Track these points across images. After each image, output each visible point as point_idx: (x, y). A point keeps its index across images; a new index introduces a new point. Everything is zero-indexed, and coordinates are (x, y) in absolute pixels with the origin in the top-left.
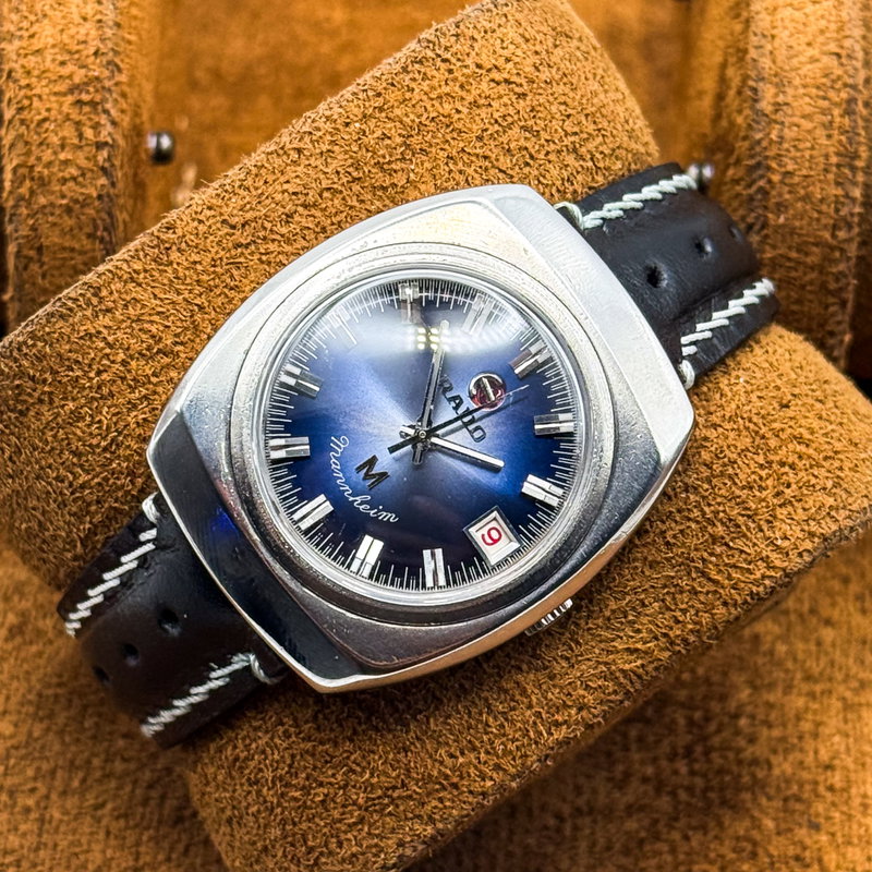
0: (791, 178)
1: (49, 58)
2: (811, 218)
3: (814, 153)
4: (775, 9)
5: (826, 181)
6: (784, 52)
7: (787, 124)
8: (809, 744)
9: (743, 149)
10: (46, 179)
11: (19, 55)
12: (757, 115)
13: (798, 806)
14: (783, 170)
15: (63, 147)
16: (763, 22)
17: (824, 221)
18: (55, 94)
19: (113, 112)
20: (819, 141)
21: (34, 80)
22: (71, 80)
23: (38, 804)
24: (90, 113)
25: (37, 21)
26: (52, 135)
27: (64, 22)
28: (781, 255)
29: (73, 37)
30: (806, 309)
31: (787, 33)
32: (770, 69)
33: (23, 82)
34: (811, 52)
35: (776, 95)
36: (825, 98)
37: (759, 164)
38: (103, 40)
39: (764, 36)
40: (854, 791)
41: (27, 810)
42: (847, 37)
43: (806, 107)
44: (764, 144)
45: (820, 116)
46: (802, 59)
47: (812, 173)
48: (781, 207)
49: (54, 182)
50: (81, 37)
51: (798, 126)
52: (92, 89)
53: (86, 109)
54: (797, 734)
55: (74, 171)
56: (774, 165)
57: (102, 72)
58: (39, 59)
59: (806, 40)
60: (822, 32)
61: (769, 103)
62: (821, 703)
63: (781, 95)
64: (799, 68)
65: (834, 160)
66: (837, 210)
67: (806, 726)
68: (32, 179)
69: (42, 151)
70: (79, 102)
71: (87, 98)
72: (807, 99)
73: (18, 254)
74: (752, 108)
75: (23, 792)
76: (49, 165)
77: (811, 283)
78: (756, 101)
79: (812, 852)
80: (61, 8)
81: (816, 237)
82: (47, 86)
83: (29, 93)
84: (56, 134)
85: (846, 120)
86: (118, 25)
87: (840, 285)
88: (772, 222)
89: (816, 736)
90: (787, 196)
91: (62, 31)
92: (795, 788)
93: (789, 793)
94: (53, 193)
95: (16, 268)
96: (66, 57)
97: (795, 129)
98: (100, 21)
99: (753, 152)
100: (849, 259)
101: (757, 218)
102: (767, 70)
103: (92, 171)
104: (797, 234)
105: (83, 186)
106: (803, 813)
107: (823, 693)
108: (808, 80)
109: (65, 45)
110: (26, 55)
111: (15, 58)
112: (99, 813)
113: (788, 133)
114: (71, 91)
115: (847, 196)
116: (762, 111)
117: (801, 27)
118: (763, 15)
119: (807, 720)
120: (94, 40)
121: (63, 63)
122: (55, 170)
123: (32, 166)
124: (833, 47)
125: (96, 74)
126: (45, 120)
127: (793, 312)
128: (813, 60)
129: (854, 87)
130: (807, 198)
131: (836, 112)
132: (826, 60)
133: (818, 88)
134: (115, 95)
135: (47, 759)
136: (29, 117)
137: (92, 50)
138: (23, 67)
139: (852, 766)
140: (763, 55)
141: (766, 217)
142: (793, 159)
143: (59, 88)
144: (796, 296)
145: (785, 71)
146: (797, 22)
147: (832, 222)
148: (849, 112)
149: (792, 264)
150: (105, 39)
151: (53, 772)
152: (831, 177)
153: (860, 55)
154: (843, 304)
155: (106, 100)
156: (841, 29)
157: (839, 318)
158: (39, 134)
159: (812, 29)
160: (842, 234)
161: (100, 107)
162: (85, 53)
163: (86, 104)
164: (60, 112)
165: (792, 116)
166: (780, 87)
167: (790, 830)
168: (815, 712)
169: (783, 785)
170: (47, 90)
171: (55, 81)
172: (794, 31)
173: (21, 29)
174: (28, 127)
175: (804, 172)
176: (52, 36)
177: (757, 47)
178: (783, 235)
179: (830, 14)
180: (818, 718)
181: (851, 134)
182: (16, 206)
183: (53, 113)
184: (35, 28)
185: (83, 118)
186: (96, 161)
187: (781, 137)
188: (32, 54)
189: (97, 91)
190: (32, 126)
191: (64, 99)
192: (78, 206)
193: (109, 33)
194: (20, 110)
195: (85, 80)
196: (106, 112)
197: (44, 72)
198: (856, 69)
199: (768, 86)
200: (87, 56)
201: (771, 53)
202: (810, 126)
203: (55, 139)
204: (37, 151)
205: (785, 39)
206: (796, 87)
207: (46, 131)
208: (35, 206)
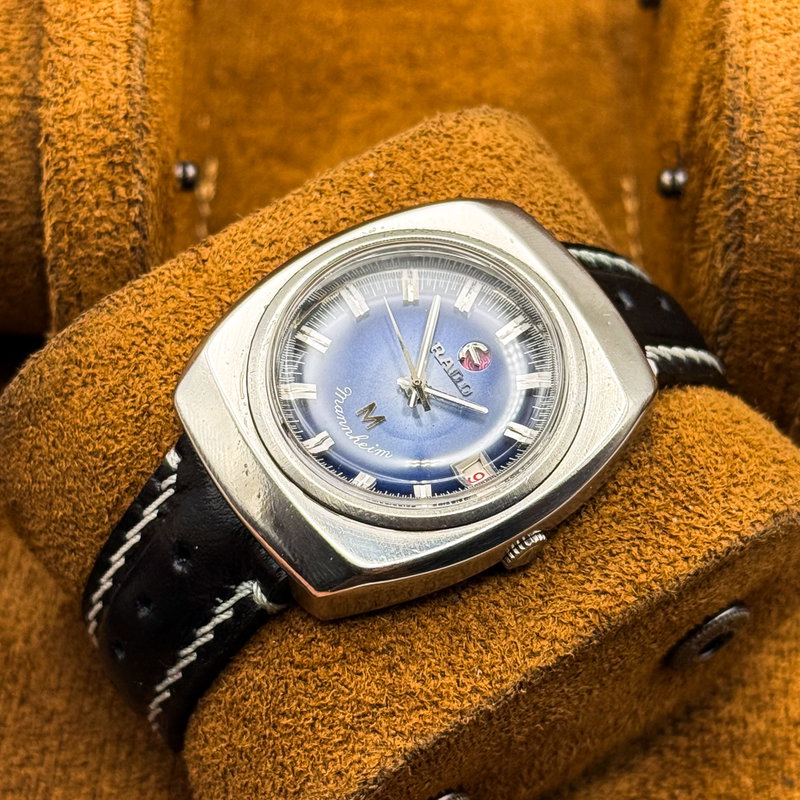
0: (766, 201)
1: (83, 122)
2: (784, 237)
3: (787, 177)
4: (749, 41)
6: (758, 83)
7: (761, 151)
8: (780, 702)
9: (721, 174)
10: (83, 235)
11: (55, 120)
12: (734, 142)
13: (772, 763)
14: (758, 193)
15: (98, 205)
16: (738, 54)
17: (796, 239)
18: (90, 156)
19: (142, 171)
20: (792, 166)
21: (69, 143)
22: (104, 142)
23: (89, 778)
24: (122, 172)
25: (71, 87)
26: (87, 193)
27: (95, 87)
28: (756, 271)
29: (104, 102)
30: (779, 318)
31: (760, 64)
32: (745, 99)
33: (60, 145)
34: (783, 82)
35: (751, 124)
36: (796, 126)
37: (736, 189)
38: (132, 105)
39: (739, 68)
41: (81, 784)
43: (779, 134)
44: (741, 169)
45: (792, 143)
46: (774, 89)
47: (786, 196)
48: (757, 228)
49: (91, 236)
50: (111, 102)
51: (772, 152)
52: (123, 151)
53: (119, 169)
54: (768, 692)
55: (108, 226)
56: (750, 189)
57: (131, 135)
58: (74, 123)
59: (779, 71)
60: (793, 63)
61: (744, 131)
62: (790, 661)
63: (756, 124)
64: (772, 98)
67: (777, 684)
68: (70, 234)
69: (79, 209)
70: (112, 164)
71: (119, 159)
72: (780, 127)
73: (59, 301)
74: (728, 136)
75: (76, 766)
76: (85, 221)
77: (784, 295)
78: (733, 129)
80: (93, 74)
81: (789, 254)
82: (82, 149)
83: (66, 156)
84: (92, 193)
86: (145, 89)
88: (748, 241)
89: (786, 693)
90: (762, 218)
91: (95, 96)
92: (769, 745)
93: (764, 750)
94: (89, 246)
95: (58, 311)
96: (97, 122)
97: (769, 154)
98: (129, 86)
99: (730, 177)
101: (734, 238)
102: (742, 100)
103: (125, 225)
104: (772, 252)
105: (118, 240)
106: (777, 770)
107: (790, 651)
108: (781, 109)
109: (97, 110)
110: (61, 121)
111: (51, 122)
112: (145, 785)
113: (763, 159)
114: (104, 153)
116: (739, 139)
117: (773, 59)
118: (738, 48)
119: (777, 678)
120: (123, 105)
121: (96, 127)
122: (91, 225)
123: (70, 223)
125: (127, 136)
126: (81, 180)
127: (768, 322)
128: (785, 90)
130: (780, 219)
132: (797, 89)
133: (790, 116)
134: (144, 156)
135: (97, 733)
136: (65, 178)
137: (122, 116)
138: (59, 131)
140: (738, 86)
141: (742, 236)
142: (768, 183)
143: (91, 151)
144: (771, 308)
145: (760, 101)
146: (769, 54)
149: (766, 279)
150: (135, 103)
151: (102, 746)
155: (136, 161)
158: (75, 193)
159: (784, 60)
161: (130, 167)
162: (115, 117)
163: (118, 164)
164: (94, 173)
165: (766, 143)
166: (754, 115)
167: (767, 787)
168: (784, 670)
169: (758, 743)
170: (81, 153)
171: (89, 144)
172: (765, 61)
173: (56, 95)
174: (65, 187)
175: (778, 195)
176: (85, 102)
177: (733, 79)
178: (758, 253)
180: (787, 676)
182: (56, 258)
183: (89, 173)
184: (69, 94)
185: (116, 178)
186: (128, 216)
187: (757, 163)
188: (67, 119)
189: (128, 152)
190: (69, 185)
191: (97, 161)
192: (112, 258)
193: (137, 97)
194: (57, 171)
195: (117, 142)
196: (137, 172)
197: (78, 136)
199: (743, 115)
200: (118, 120)
201: (746, 84)
202: (783, 152)
203: (91, 197)
204: (74, 209)
205: (759, 70)
206: (770, 116)
207: (82, 190)
208: (74, 258)
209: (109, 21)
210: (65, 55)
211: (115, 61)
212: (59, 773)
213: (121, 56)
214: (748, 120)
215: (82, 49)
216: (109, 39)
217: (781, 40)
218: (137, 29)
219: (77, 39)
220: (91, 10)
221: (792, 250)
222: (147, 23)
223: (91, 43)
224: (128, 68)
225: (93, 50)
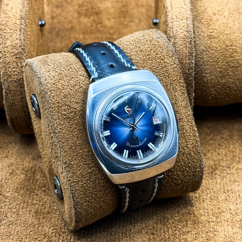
0: (179, 59)
1: (9, 48)
2: (183, 68)
3: (183, 53)
5: (187, 59)
6: (175, 31)
7: (177, 47)
10: (10, 75)
11: (3, 48)
13: (189, 202)
15: (13, 68)
16: (170, 25)
17: (186, 68)
19: (24, 59)
20: (184, 50)
21: (6, 53)
22: (15, 53)
25: (6, 40)
27: (12, 40)
29: (14, 43)
31: (176, 27)
33: (4, 54)
34: (181, 31)
35: (174, 41)
36: (185, 41)
38: (21, 44)
39: (171, 28)
40: (201, 198)
41: (15, 212)
42: (189, 27)
43: (181, 43)
45: (184, 45)
46: (179, 32)
47: (183, 57)
49: (12, 76)
50: (16, 43)
52: (19, 55)
53: (18, 59)
55: (16, 73)
58: (7, 49)
59: (180, 28)
60: (184, 26)
63: (175, 41)
65: (188, 54)
66: (189, 66)
68: (7, 75)
72: (181, 41)
73: (5, 92)
75: (13, 208)
76: (11, 72)
79: (192, 211)
80: (12, 37)
81: (185, 72)
82: (9, 54)
83: (5, 56)
84: (12, 65)
85: (190, 45)
86: (24, 40)
87: (191, 82)
91: (12, 42)
93: (186, 199)
94: (12, 78)
95: (5, 95)
96: (13, 48)
97: (179, 48)
98: (20, 39)
100: (193, 76)
102: (172, 35)
103: (21, 73)
105: (19, 76)
108: (181, 37)
109: (13, 45)
110: (4, 48)
111: (2, 48)
112: (31, 212)
113: (177, 49)
114: (15, 55)
115: (191, 62)
117: (179, 26)
118: (170, 23)
120: (19, 44)
121: (12, 49)
122: (12, 73)
123: (7, 73)
124: (186, 30)
125: (20, 51)
126: (9, 62)
128: (182, 33)
129: (191, 38)
130: (182, 63)
131: (188, 44)
132: (185, 32)
133: (183, 39)
135: (19, 201)
137: (19, 46)
138: (4, 50)
139: (200, 193)
140: (171, 32)
143: (11, 55)
145: (176, 35)
146: (178, 25)
147: (188, 68)
148: (190, 44)
151: (20, 204)
152: (187, 58)
153: (193, 31)
154: (192, 87)
155: (23, 57)
156: (188, 26)
157: (192, 90)
158: (8, 65)
159: (181, 26)
160: (190, 71)
161: (21, 58)
163: (18, 58)
165: (178, 45)
166: (175, 39)
167: (187, 207)
171: (11, 53)
173: (3, 42)
174: (5, 64)
175: (181, 57)
176: (10, 43)
177: (169, 31)
179: (185, 22)
181: (191, 48)
182: (4, 82)
183: (11, 60)
184: (6, 42)
185: (18, 61)
188: (5, 47)
190: (6, 63)
191: (13, 57)
192: (18, 81)
193: (22, 42)
195: (18, 52)
197: (8, 51)
198: (192, 34)
200: (18, 47)
201: (172, 31)
202: (182, 47)
203: (12, 66)
204: (8, 69)
205: (175, 28)
206: (178, 39)
207: (10, 64)
208: (8, 81)
209: (15, 24)
210: (5, 33)
211: (17, 33)
212: (9, 210)
213: (18, 32)
214: (173, 40)
215: (9, 31)
216: (15, 29)
217: (181, 21)
218: (22, 26)
219: (7, 29)
220: (11, 22)
221: (185, 71)
222: (24, 25)
223: (11, 30)
224: (20, 35)
225: (11, 31)
